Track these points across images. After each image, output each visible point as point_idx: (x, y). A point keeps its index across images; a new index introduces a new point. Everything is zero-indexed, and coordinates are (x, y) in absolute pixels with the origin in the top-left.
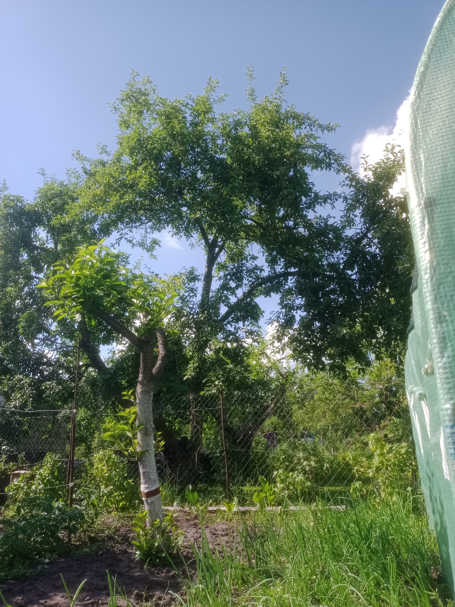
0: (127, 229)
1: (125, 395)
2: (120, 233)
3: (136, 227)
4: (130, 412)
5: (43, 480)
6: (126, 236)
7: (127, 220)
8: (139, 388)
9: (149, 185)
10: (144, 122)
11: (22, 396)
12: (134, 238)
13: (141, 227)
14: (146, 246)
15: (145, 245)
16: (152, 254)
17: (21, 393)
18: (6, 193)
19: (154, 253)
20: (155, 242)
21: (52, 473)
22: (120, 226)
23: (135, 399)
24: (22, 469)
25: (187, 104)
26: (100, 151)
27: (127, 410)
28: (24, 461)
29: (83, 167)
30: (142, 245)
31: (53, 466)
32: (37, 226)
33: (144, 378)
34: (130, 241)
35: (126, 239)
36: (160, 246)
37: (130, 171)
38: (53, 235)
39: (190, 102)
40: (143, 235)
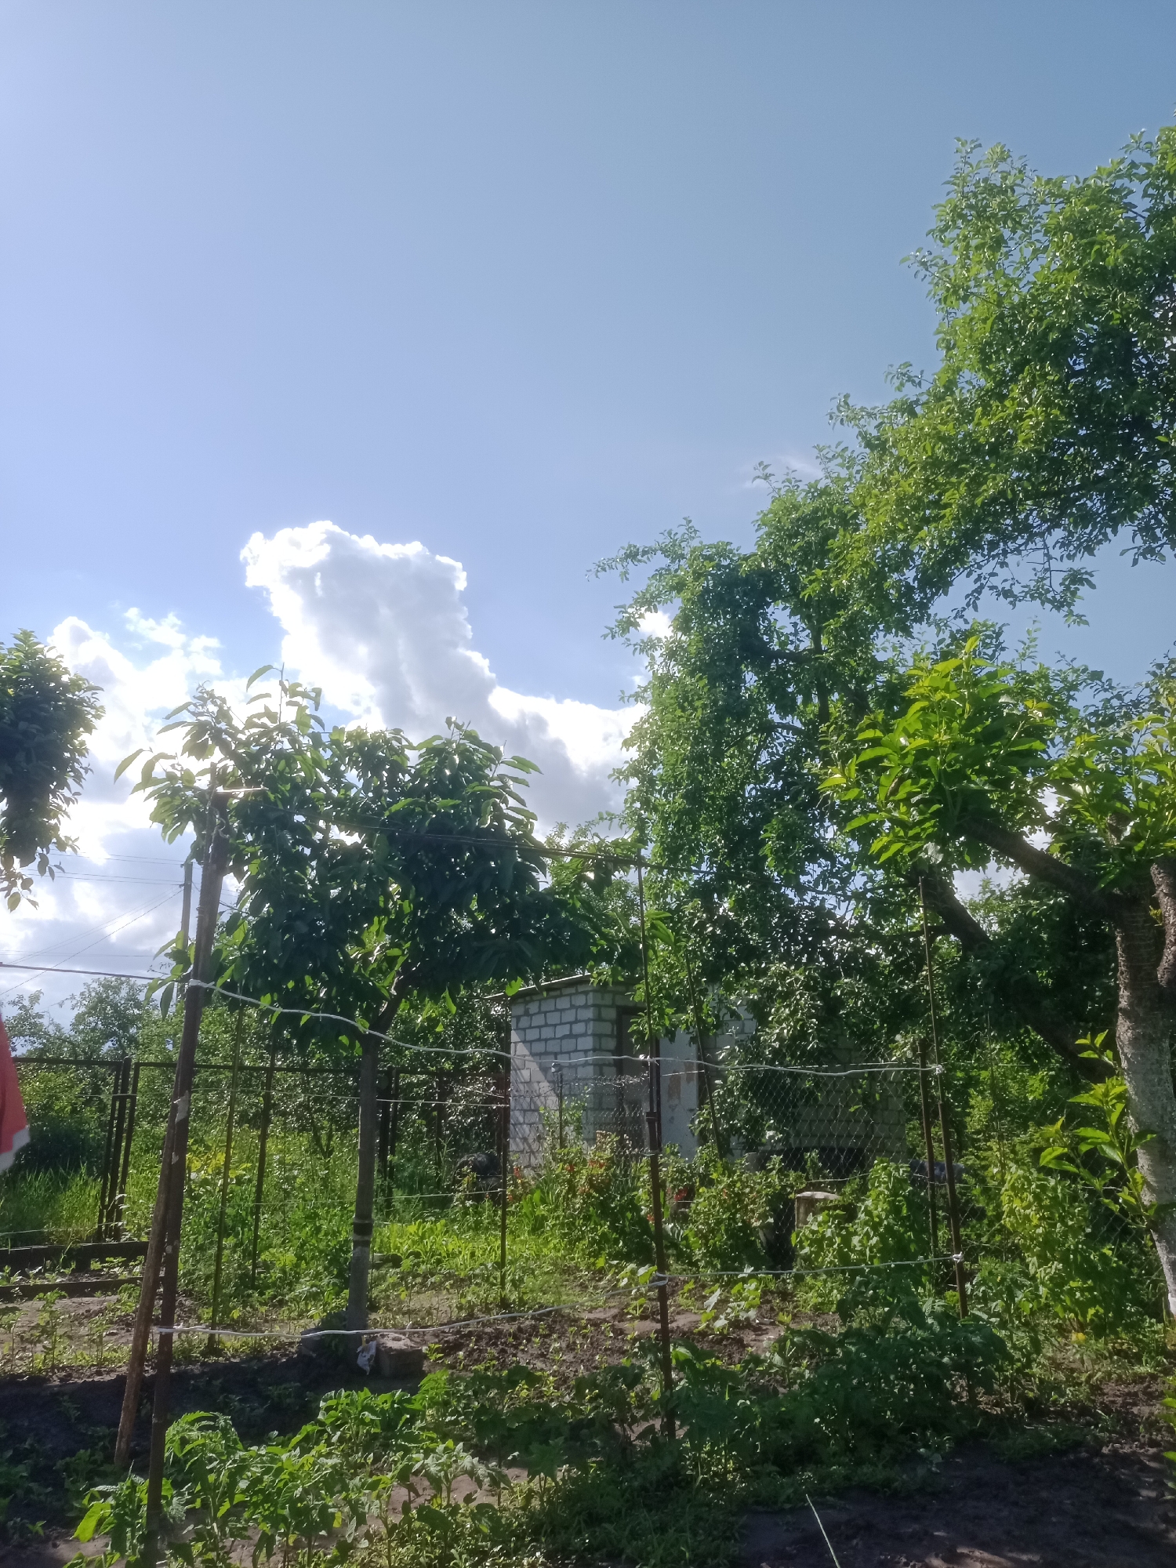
0: (993, 563)
1: (1084, 1048)
2: (975, 576)
3: (1018, 551)
4: (1106, 1094)
5: (875, 1227)
6: (994, 581)
7: (989, 537)
8: (1124, 1030)
9: (1045, 432)
10: (1007, 263)
11: (793, 1013)
12: (1014, 581)
13: (1031, 546)
14: (1049, 596)
15: (1048, 591)
16: (1071, 613)
17: (788, 1006)
18: (695, 543)
19: (1077, 609)
20: (1076, 578)
21: (895, 1210)
22: (974, 557)
23: (1116, 1058)
24: (817, 1187)
25: (1133, 165)
26: (897, 383)
27: (1099, 1088)
28: (821, 1170)
29: (860, 433)
30: (1038, 593)
31: (894, 1193)
32: (768, 604)
33: (1136, 999)
34: (1007, 594)
35: (992, 588)
36: (1093, 586)
37: (986, 407)
38: (807, 617)
39: (1141, 157)
40: (1039, 568)
